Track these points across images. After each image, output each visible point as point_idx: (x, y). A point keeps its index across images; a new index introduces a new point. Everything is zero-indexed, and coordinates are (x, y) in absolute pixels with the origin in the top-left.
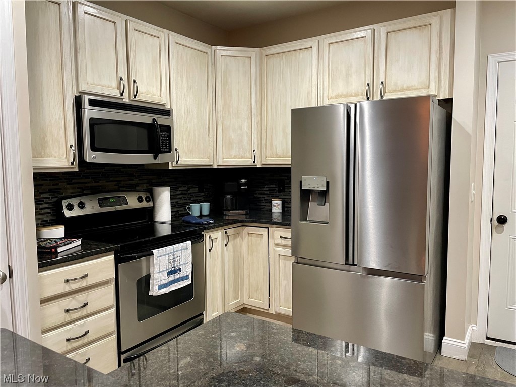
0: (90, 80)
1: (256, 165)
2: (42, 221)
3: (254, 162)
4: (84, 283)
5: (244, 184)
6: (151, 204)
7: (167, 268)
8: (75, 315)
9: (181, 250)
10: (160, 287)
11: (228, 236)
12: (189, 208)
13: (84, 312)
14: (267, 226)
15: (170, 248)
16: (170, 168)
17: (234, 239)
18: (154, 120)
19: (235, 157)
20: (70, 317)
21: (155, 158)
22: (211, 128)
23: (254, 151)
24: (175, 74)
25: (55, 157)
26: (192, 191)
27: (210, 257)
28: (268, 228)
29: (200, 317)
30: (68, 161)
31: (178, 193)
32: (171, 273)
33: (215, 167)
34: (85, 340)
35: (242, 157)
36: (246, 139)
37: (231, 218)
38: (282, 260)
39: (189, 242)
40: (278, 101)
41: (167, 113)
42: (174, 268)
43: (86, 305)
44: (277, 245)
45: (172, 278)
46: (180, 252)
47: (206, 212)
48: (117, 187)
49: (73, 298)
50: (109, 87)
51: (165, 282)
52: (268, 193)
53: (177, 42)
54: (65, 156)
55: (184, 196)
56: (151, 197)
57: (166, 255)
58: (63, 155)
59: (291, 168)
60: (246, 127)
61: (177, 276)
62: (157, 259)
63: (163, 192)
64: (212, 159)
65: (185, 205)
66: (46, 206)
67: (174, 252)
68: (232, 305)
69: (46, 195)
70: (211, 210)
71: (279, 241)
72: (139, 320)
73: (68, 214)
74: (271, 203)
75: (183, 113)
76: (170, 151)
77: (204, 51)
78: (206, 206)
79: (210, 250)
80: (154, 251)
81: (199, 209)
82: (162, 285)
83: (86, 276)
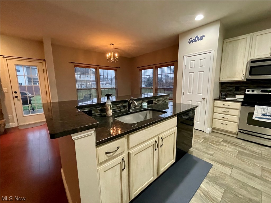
0: (255, 55)
4: (228, 107)
7: (262, 113)
8: (225, 113)
10: (256, 118)
15: (265, 107)
30: (242, 78)
32: (263, 115)
34: (227, 119)
42: (266, 114)
43: (228, 112)
45: (264, 117)
49: (225, 109)
51: (260, 117)
57: (262, 109)
61: (268, 117)
66: (243, 90)
67: (267, 109)
69: (243, 88)
72: (247, 124)
80: (256, 106)
83: (229, 105)
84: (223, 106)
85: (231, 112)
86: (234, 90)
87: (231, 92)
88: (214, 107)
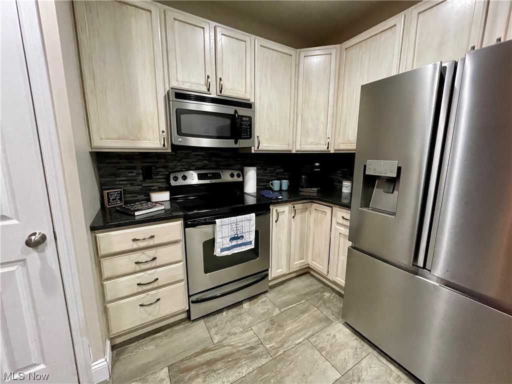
0: (180, 78)
1: (330, 151)
2: (159, 188)
3: (328, 148)
4: (151, 242)
5: (317, 167)
6: (241, 179)
7: (230, 235)
8: (144, 267)
9: (245, 221)
10: (222, 250)
11: (295, 210)
12: (272, 184)
13: (153, 264)
14: (331, 205)
15: (233, 219)
16: (253, 152)
17: (302, 212)
18: (236, 111)
19: (311, 144)
20: (140, 267)
21: (236, 143)
22: (292, 120)
23: (329, 138)
24: (259, 74)
25: (150, 141)
26: (278, 171)
27: (276, 227)
28: (332, 207)
29: (266, 272)
30: (161, 143)
31: (266, 172)
32: (232, 239)
33: (294, 152)
34: (155, 285)
35: (317, 144)
36: (321, 128)
37: (305, 194)
38: (343, 239)
39: (253, 215)
40: (354, 90)
41: (249, 106)
42: (236, 235)
43: (154, 259)
44: (338, 223)
45: (234, 243)
46: (243, 222)
47: (285, 187)
48: (216, 166)
49: (143, 253)
50: (197, 84)
51: (227, 246)
52: (341, 175)
53: (263, 45)
54: (159, 140)
55: (272, 174)
56: (242, 174)
57: (229, 224)
58: (157, 139)
59: (355, 153)
60: (322, 118)
61: (240, 242)
62: (219, 227)
63: (250, 170)
64: (291, 145)
65: (268, 181)
66: (162, 177)
67: (237, 222)
68: (297, 264)
69: (162, 170)
70: (289, 187)
71: (341, 221)
72: (206, 272)
73: (173, 183)
74: (342, 183)
75: (266, 106)
76: (250, 138)
77: (289, 53)
78: (285, 184)
79: (276, 221)
80: (217, 220)
81: (280, 185)
82: (224, 249)
83: (153, 237)
84: (135, 245)
85: (163, 255)
86: (141, 178)
87: (132, 184)
88: (98, 257)
